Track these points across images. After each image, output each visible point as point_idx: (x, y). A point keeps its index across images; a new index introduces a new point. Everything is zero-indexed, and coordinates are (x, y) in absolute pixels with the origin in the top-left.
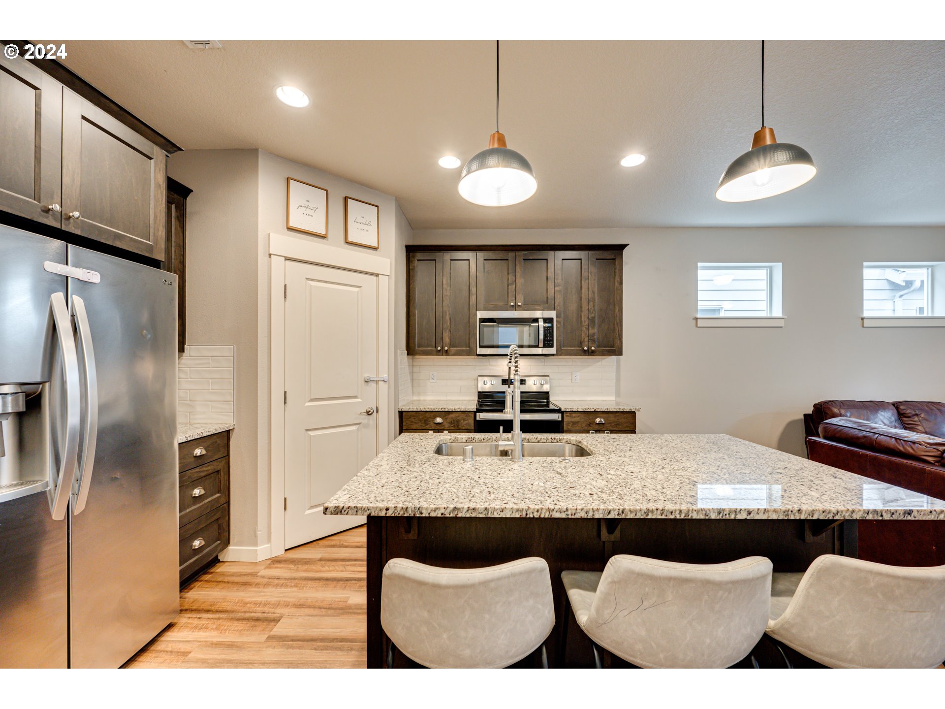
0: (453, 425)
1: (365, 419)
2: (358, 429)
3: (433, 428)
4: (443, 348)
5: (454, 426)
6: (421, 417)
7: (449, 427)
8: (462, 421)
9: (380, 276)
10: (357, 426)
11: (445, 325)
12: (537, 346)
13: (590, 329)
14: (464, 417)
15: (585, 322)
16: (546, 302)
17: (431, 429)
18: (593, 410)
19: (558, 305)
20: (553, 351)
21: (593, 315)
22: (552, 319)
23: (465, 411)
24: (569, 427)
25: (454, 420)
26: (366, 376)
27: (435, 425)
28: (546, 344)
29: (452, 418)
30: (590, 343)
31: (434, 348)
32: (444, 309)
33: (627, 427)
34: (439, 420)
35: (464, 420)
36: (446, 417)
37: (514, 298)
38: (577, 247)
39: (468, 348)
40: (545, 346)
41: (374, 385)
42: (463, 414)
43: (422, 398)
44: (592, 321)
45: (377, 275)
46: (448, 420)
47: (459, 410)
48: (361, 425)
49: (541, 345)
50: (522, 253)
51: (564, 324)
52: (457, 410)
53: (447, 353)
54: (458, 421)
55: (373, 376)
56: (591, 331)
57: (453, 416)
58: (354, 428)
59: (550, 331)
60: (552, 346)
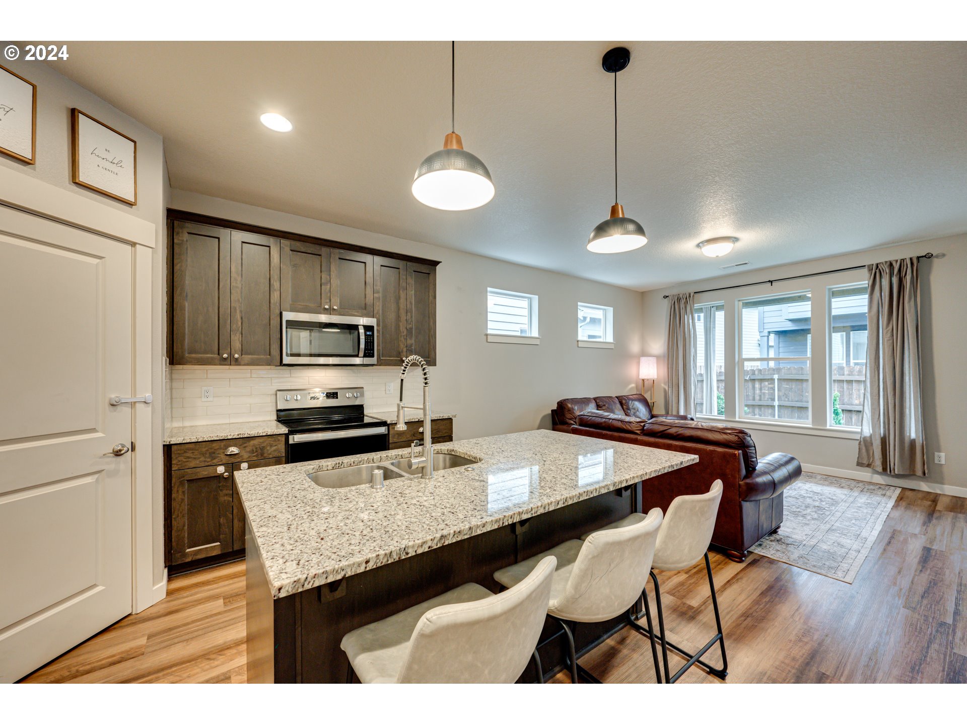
0: (254, 455)
1: (112, 463)
2: (97, 479)
3: (224, 462)
4: (230, 355)
5: (257, 456)
6: (204, 450)
7: (249, 457)
8: (268, 448)
9: (137, 246)
10: (96, 476)
11: (235, 326)
12: (357, 356)
13: (408, 339)
14: (272, 442)
15: (403, 332)
16: (364, 308)
17: (220, 463)
18: (417, 420)
19: (377, 313)
20: (374, 360)
21: (410, 326)
22: (373, 327)
23: (273, 435)
24: (395, 440)
25: (256, 448)
26: (113, 396)
27: (227, 458)
28: (367, 353)
29: (254, 445)
30: (408, 353)
31: (216, 356)
32: (232, 305)
33: (446, 433)
34: (234, 450)
35: (271, 446)
36: (245, 445)
37: (328, 301)
38: (395, 255)
39: (269, 357)
40: (365, 356)
41: (127, 410)
42: (270, 439)
43: (187, 424)
44: (409, 331)
45: (133, 244)
46: (248, 449)
47: (264, 434)
48: (103, 472)
49: (361, 354)
50: (337, 251)
51: (383, 333)
52: (261, 435)
53: (237, 362)
54: (262, 449)
55: (127, 397)
56: (409, 342)
57: (256, 442)
58: (89, 480)
59: (370, 340)
60: (373, 356)
